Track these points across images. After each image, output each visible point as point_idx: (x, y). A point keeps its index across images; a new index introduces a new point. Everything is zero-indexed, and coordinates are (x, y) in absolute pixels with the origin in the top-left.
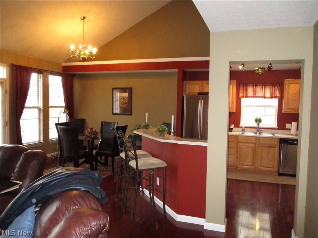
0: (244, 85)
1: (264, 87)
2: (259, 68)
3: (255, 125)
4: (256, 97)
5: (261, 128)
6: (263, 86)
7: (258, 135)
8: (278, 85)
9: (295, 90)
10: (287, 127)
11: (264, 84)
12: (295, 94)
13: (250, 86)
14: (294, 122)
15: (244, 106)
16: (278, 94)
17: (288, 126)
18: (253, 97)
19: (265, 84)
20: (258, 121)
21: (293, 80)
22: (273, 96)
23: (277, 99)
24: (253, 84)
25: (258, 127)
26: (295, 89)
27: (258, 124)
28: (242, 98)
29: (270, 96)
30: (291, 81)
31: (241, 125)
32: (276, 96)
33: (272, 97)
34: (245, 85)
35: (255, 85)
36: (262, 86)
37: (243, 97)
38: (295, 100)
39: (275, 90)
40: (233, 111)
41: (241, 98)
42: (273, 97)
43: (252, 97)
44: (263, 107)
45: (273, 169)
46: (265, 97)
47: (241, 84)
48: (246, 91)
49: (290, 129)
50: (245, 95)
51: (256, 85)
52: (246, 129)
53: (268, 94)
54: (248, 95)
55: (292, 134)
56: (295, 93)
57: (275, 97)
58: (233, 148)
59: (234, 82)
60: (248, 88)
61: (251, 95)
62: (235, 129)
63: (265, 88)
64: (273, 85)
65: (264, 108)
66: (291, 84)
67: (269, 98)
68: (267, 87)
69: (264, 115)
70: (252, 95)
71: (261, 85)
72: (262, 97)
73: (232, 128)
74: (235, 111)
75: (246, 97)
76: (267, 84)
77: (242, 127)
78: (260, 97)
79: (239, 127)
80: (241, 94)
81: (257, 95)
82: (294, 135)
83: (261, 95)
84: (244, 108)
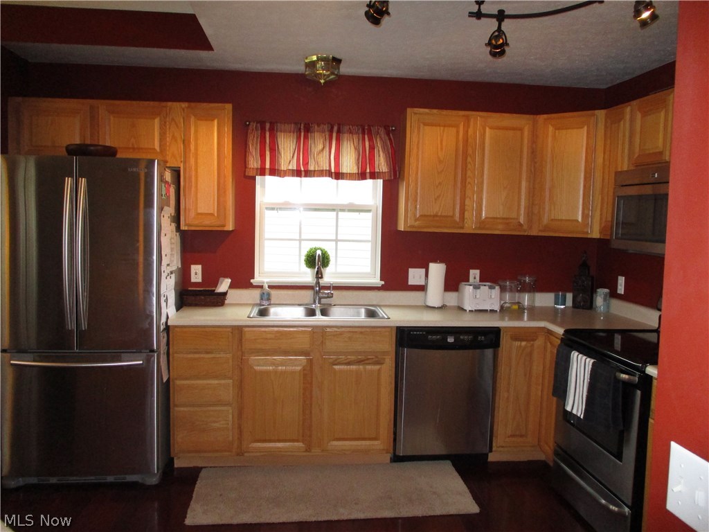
0: (263, 129)
1: (334, 135)
2: (318, 59)
3: (307, 276)
4: (308, 173)
5: (328, 288)
6: (331, 131)
7: (319, 319)
8: (382, 131)
9: (442, 149)
10: (411, 282)
11: (336, 128)
12: (440, 162)
13: (285, 131)
14: (435, 261)
15: (267, 208)
16: (382, 164)
17: (415, 276)
18: (298, 173)
19: (339, 125)
20: (317, 261)
21: (435, 111)
22: (368, 171)
23: (380, 182)
24: (296, 123)
25: (318, 283)
26: (441, 144)
27: (319, 275)
28: (258, 178)
29: (355, 170)
30: (428, 114)
31: (258, 279)
32: (377, 170)
33: (362, 176)
34: (268, 126)
35: (304, 130)
36: (327, 134)
37: (262, 172)
38: (440, 184)
39: (372, 148)
40: (224, 226)
41: (254, 179)
42: (368, 175)
43: (293, 176)
44: (334, 210)
45: (376, 442)
46: (338, 176)
47: (253, 125)
48: (274, 150)
49: (422, 288)
50: (268, 166)
51: (308, 130)
52: (274, 293)
53: (349, 163)
54: (280, 165)
55: (430, 304)
56: (442, 159)
57: (373, 176)
58: (225, 377)
59: (224, 109)
60: (279, 140)
61: (290, 167)
62: (235, 295)
63: (338, 140)
64: (365, 130)
65: (335, 213)
66: (426, 128)
67: (351, 177)
68: (346, 136)
69: (337, 241)
70: (293, 166)
71: (326, 127)
72: (329, 174)
73: (225, 294)
74: (230, 226)
75: (274, 172)
76: (346, 128)
77: (261, 287)
78: (321, 173)
79: (251, 286)
80: (254, 163)
81: (311, 168)
82: (434, 308)
83: (326, 167)
84: (268, 213)
